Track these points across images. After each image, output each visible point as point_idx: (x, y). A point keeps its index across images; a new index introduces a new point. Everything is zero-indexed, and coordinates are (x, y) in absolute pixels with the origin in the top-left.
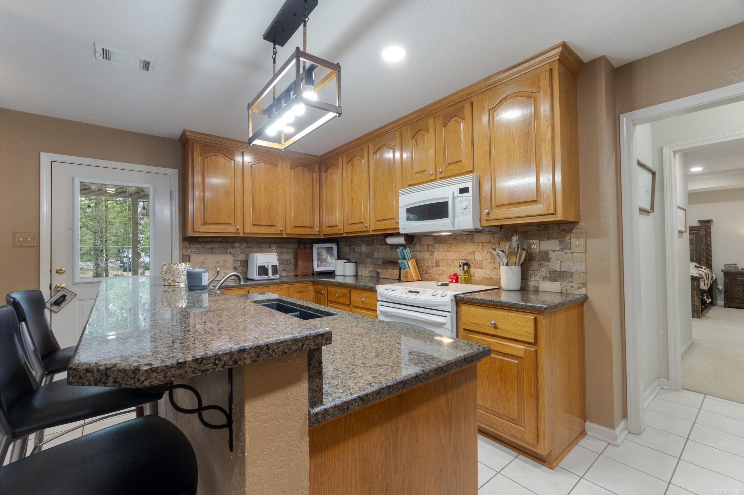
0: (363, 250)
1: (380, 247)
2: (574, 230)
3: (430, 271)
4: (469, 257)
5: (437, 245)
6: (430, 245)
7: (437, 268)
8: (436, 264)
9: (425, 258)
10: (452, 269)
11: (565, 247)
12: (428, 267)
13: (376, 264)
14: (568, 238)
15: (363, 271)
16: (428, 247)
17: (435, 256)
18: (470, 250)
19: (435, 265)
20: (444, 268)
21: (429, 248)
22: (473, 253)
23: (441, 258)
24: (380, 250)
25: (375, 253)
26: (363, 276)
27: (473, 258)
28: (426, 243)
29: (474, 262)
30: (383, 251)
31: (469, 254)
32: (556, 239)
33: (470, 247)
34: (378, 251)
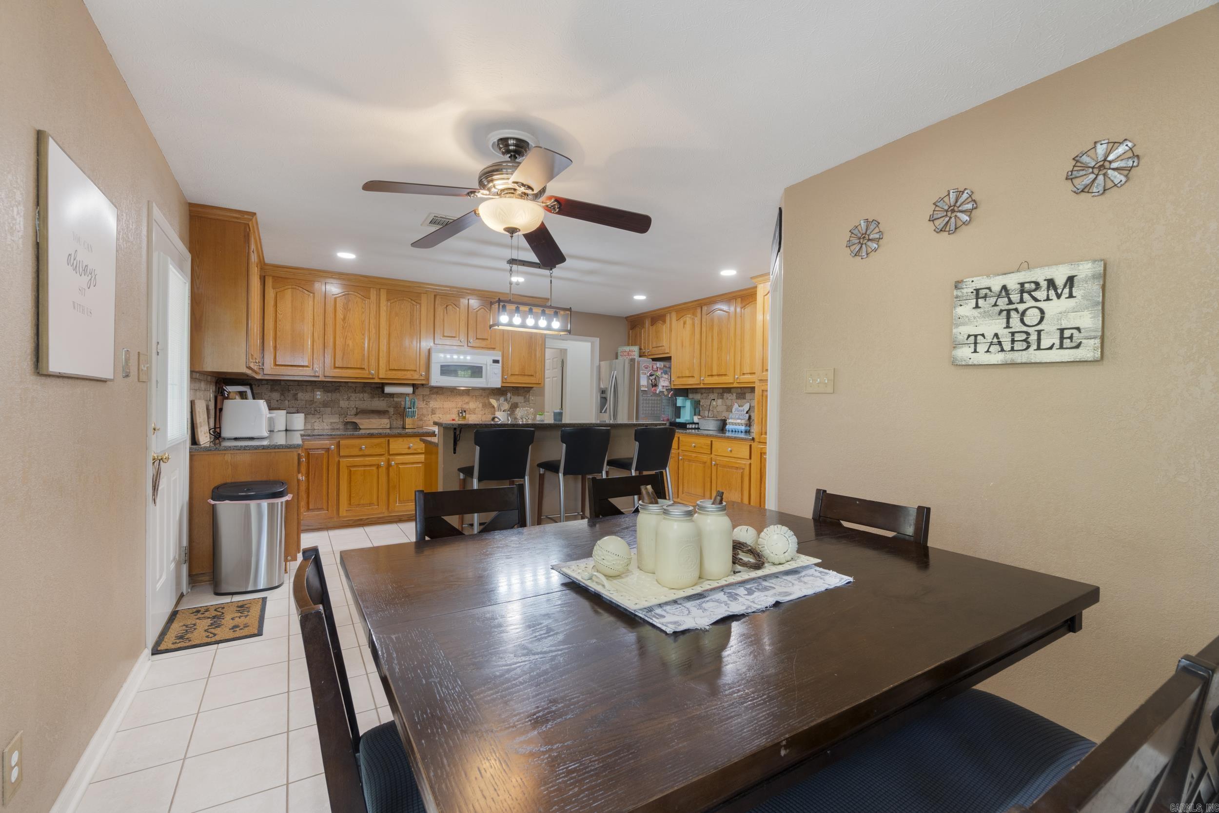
0: (318, 397)
1: (353, 395)
2: (531, 391)
3: (425, 419)
4: (464, 406)
5: (434, 396)
6: (426, 395)
7: (433, 416)
8: (432, 413)
9: (420, 407)
10: (448, 416)
11: (527, 400)
12: (423, 414)
13: (343, 413)
14: (528, 396)
15: (316, 424)
16: (423, 397)
17: (431, 406)
18: (466, 401)
19: (430, 413)
20: (440, 416)
21: (425, 398)
22: (468, 403)
23: (438, 407)
24: (351, 399)
25: (341, 402)
26: (314, 429)
27: (467, 407)
28: (422, 393)
29: (469, 410)
30: (357, 399)
31: (465, 404)
32: (522, 396)
33: (466, 399)
34: (348, 399)
